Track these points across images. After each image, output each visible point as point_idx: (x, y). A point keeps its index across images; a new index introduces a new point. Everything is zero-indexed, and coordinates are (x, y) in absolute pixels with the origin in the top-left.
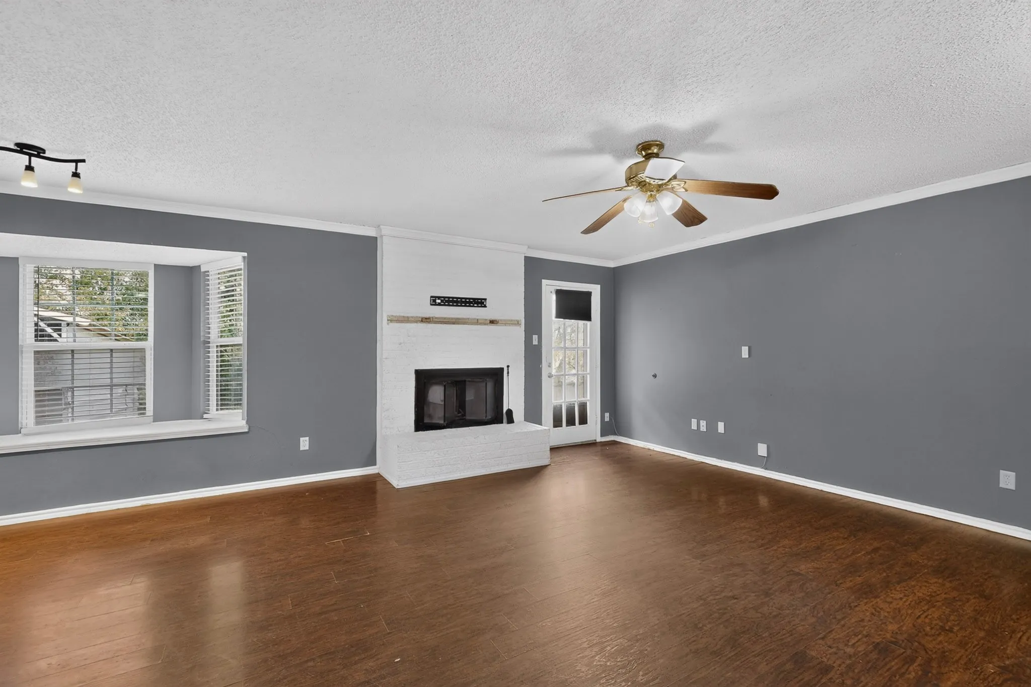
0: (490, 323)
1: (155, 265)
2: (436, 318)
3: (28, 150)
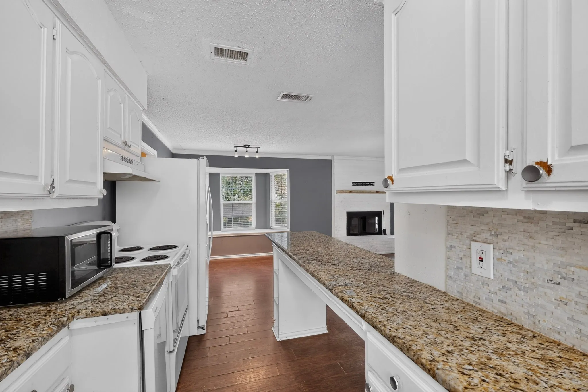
0: (376, 192)
1: (256, 174)
2: (354, 191)
3: (246, 146)
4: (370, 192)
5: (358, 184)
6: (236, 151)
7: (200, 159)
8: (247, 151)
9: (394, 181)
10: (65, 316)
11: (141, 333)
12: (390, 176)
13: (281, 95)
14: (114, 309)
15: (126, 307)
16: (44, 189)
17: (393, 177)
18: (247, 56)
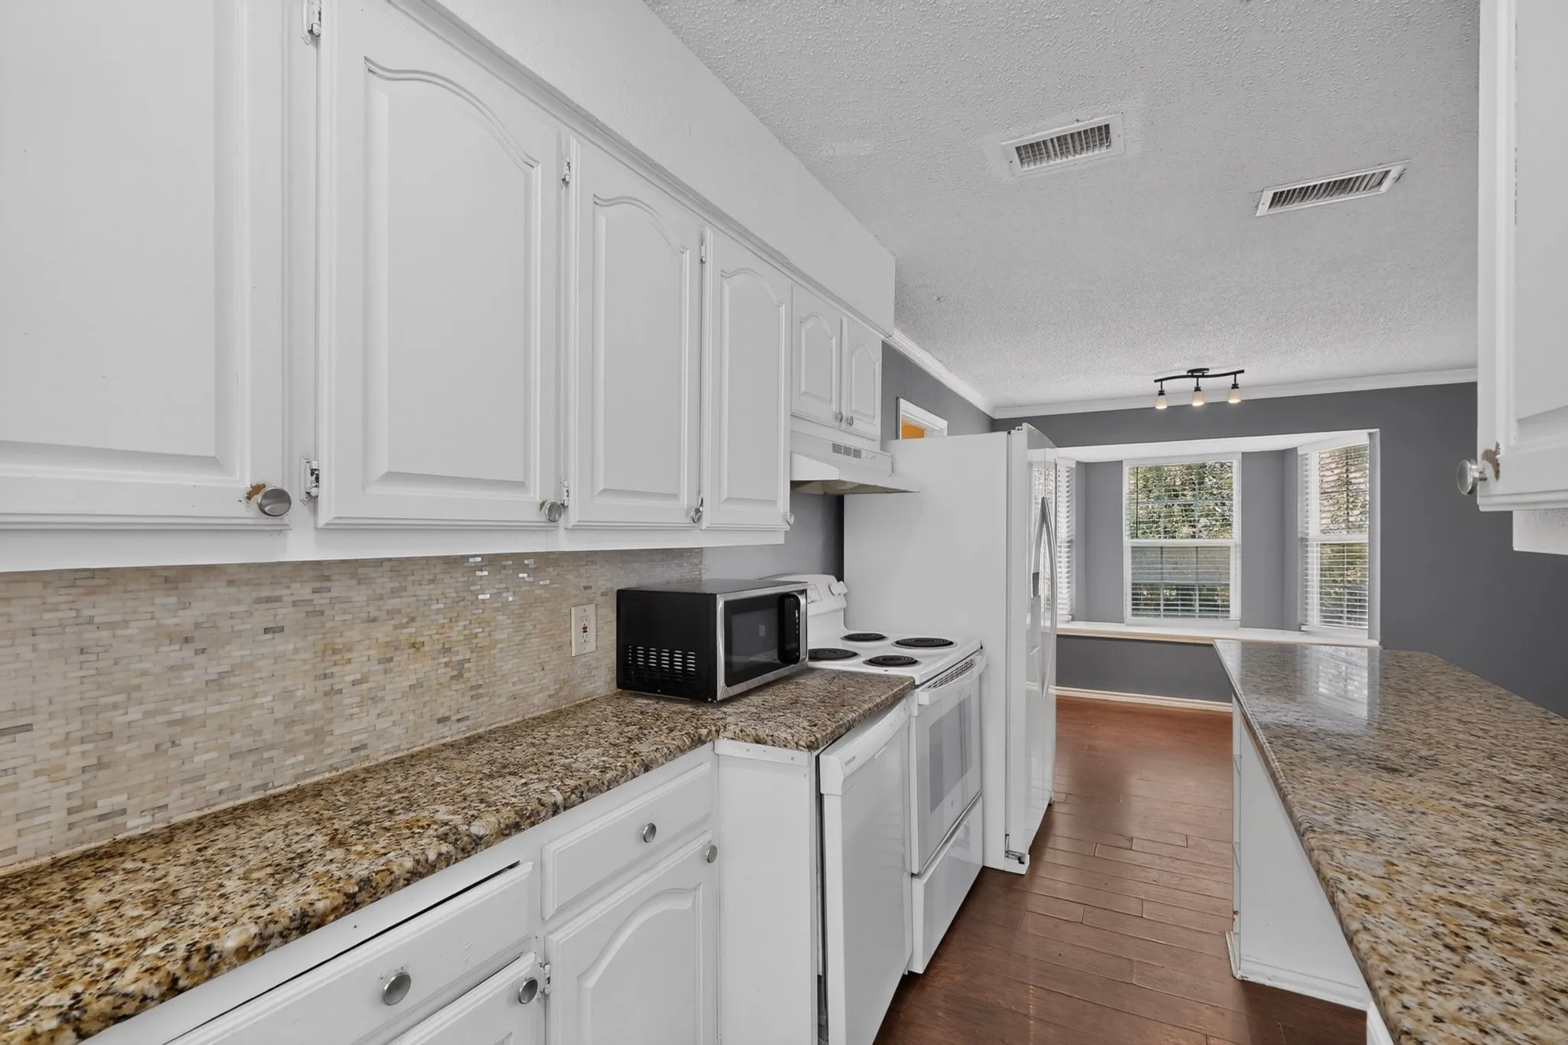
1: (1243, 453)
3: (1196, 373)
6: (1161, 393)
7: (1012, 432)
8: (1197, 389)
9: (1501, 468)
10: (706, 728)
11: (820, 798)
12: (1490, 450)
13: (1268, 196)
14: (772, 736)
15: (789, 738)
16: (687, 514)
17: (1502, 450)
18: (1108, 133)
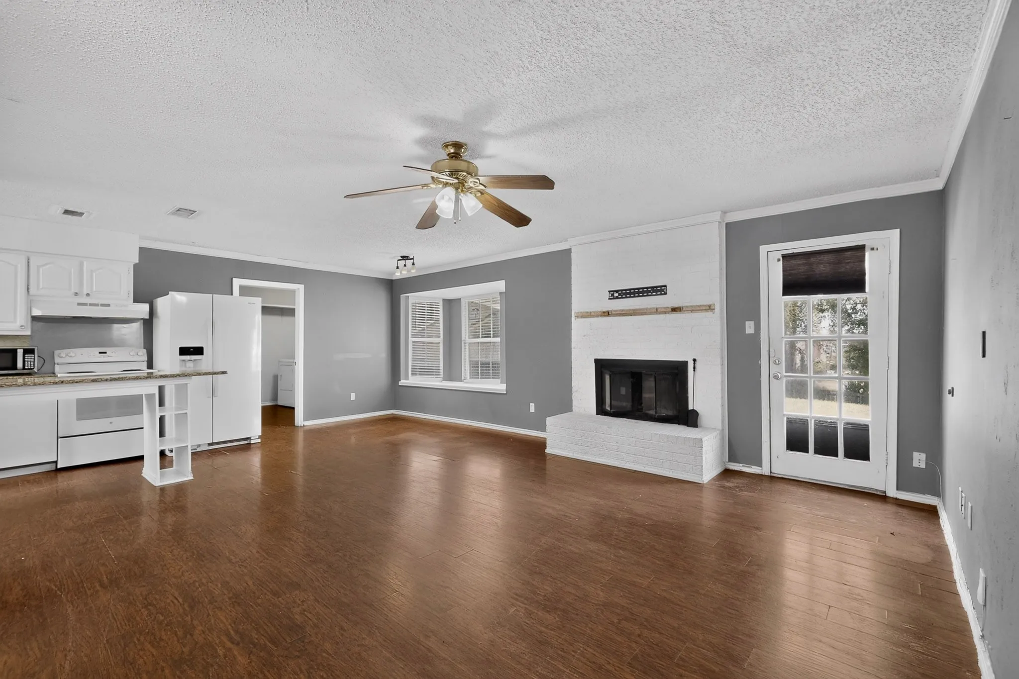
0: (672, 311)
2: (615, 311)
3: (404, 258)
4: (657, 311)
5: (624, 294)
8: (405, 266)
